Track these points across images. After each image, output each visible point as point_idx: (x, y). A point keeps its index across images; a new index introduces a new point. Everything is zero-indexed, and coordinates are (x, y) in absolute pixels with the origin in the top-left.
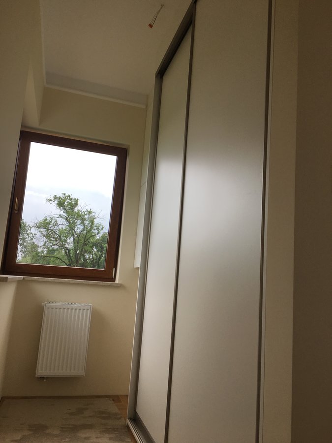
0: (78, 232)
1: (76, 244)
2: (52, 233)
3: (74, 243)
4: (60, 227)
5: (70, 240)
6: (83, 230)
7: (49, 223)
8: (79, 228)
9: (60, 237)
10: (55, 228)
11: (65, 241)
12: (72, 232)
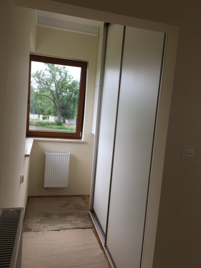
0: (58, 80)
1: (57, 87)
2: (42, 80)
3: (56, 87)
4: (47, 77)
5: (53, 85)
6: (61, 79)
7: (39, 74)
8: (58, 78)
9: (47, 83)
10: (43, 78)
11: (50, 85)
12: (54, 80)
